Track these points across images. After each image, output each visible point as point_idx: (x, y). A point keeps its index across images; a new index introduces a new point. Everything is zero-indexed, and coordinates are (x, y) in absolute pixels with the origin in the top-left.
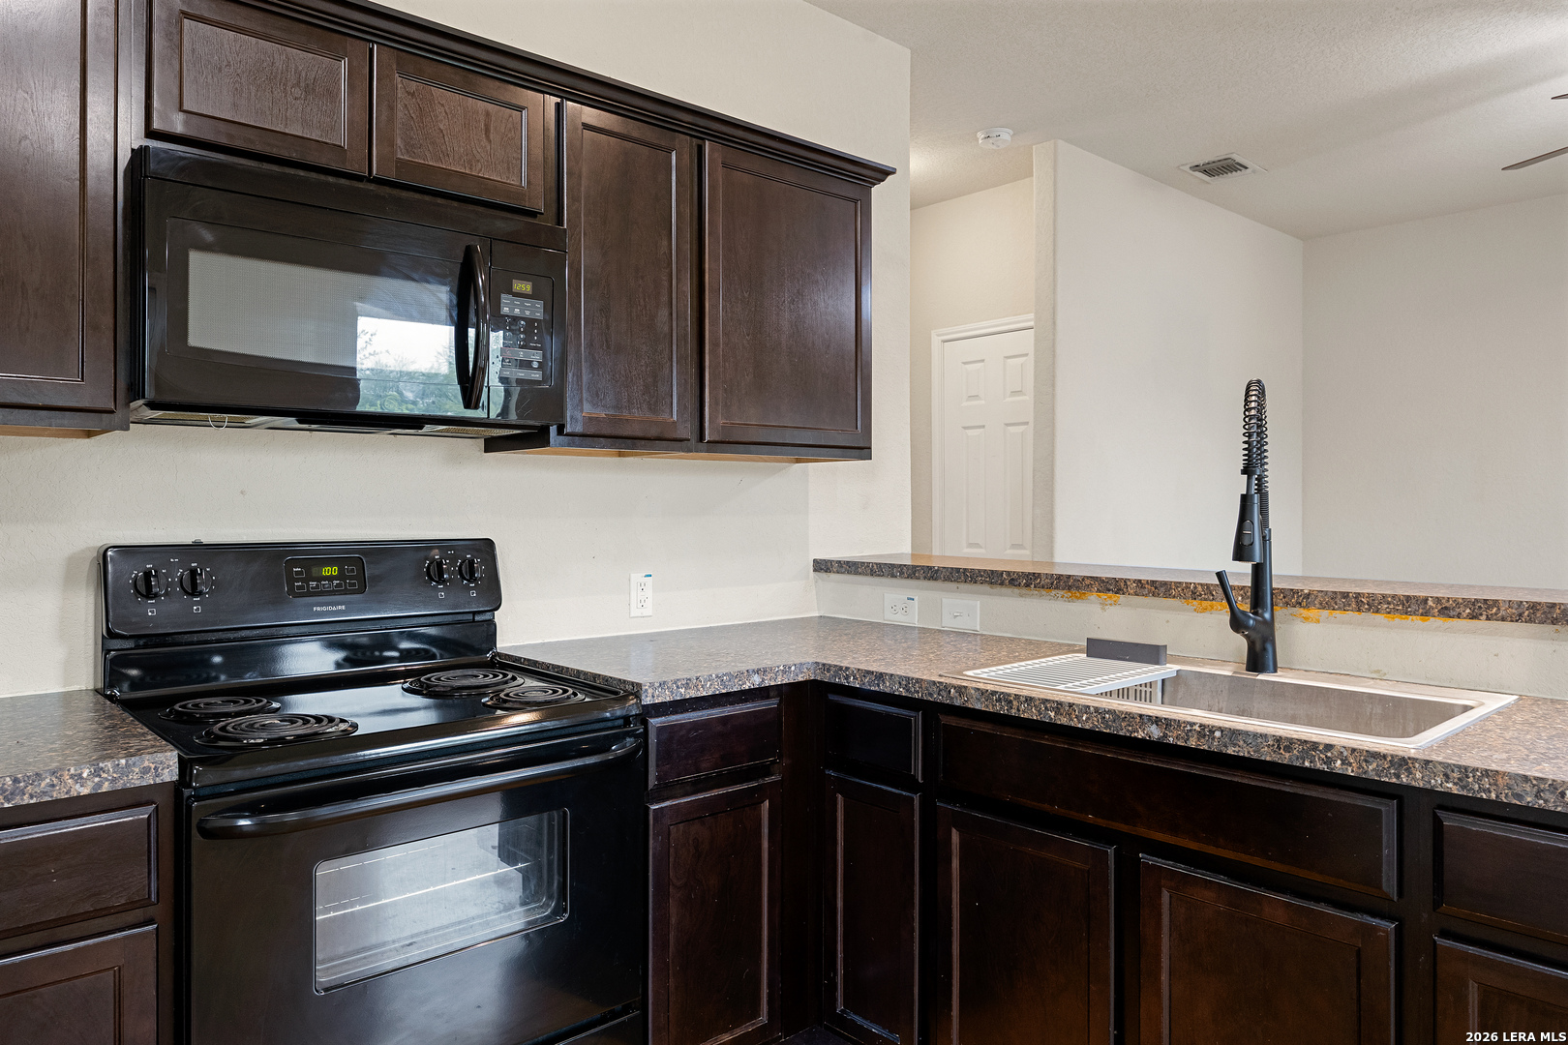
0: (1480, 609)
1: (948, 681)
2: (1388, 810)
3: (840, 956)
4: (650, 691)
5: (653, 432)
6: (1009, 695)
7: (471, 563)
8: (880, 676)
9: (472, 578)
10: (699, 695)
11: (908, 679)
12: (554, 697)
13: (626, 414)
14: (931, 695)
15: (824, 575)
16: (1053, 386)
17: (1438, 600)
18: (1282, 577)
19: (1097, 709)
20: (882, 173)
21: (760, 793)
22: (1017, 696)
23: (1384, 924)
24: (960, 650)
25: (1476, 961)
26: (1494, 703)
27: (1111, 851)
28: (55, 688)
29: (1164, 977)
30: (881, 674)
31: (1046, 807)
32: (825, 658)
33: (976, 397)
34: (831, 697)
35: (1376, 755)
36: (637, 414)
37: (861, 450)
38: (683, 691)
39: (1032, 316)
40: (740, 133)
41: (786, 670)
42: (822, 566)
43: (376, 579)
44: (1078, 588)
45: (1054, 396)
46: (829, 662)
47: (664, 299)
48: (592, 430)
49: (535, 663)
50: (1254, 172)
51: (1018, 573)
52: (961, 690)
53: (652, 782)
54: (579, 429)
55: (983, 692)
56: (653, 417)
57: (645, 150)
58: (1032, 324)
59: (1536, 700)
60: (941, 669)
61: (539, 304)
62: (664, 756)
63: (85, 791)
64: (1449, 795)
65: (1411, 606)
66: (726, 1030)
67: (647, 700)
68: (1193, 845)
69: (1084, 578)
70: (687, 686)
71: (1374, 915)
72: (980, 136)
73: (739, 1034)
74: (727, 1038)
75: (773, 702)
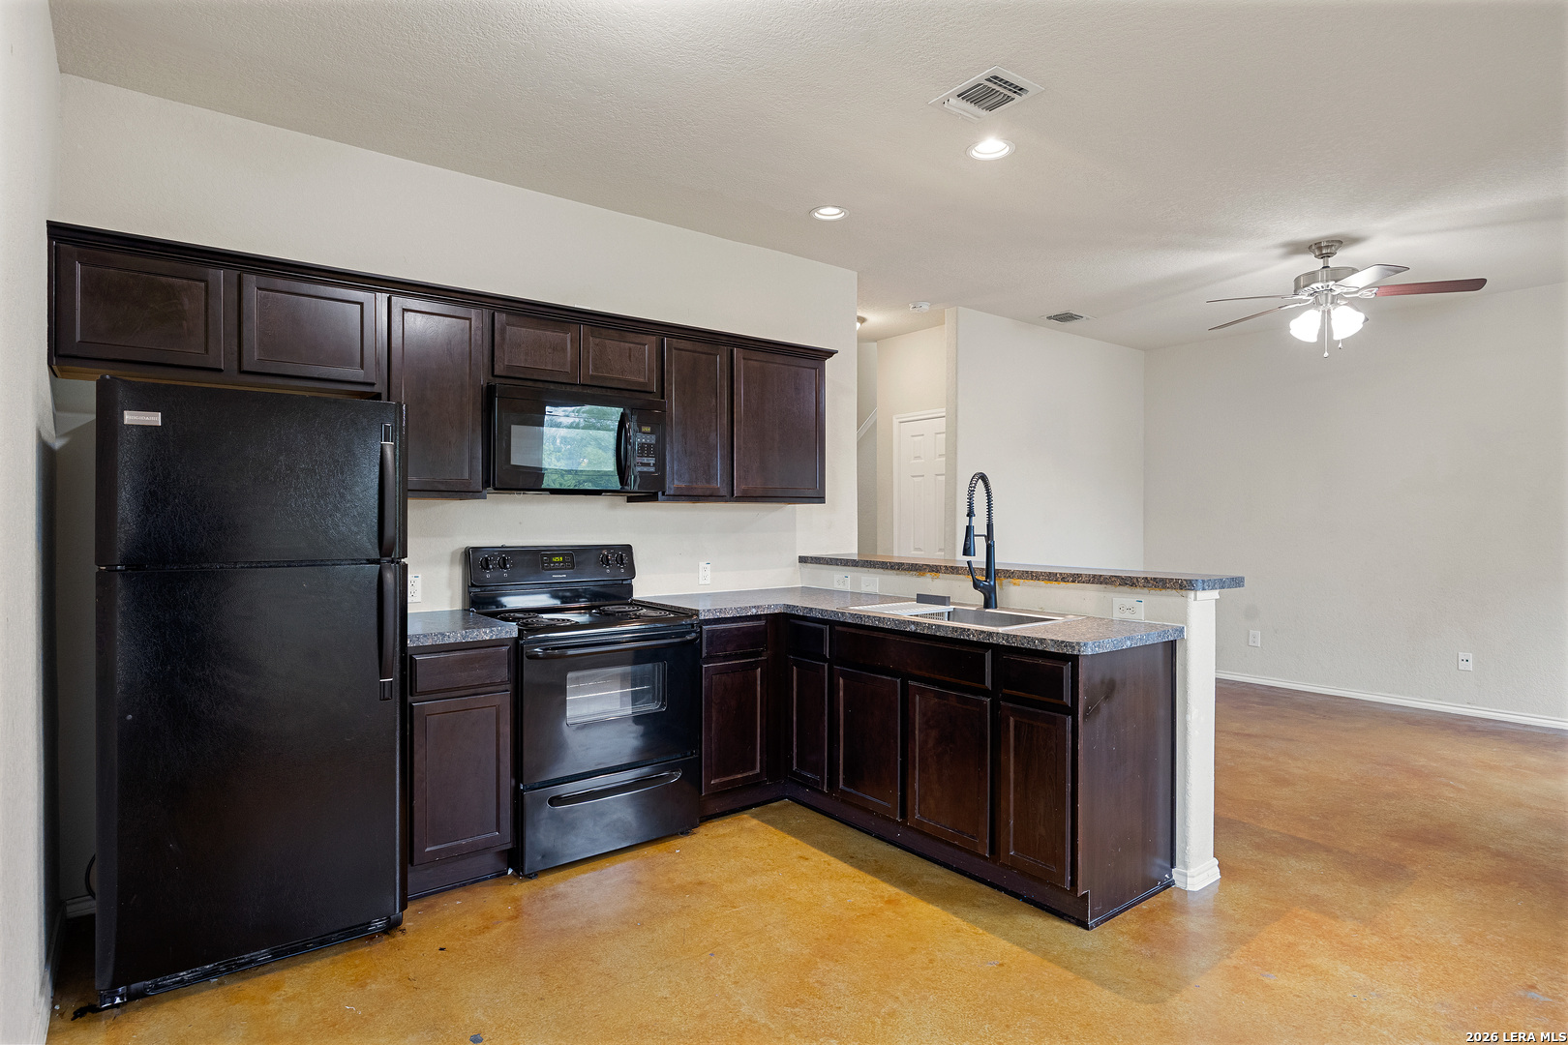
0: (1076, 578)
1: (839, 610)
2: (986, 654)
3: (795, 743)
4: (703, 614)
5: (708, 493)
7: (622, 556)
8: (811, 610)
9: (622, 563)
10: (726, 617)
11: (822, 610)
13: (695, 485)
14: (831, 617)
15: (804, 564)
18: (999, 564)
20: (830, 353)
21: (756, 665)
22: (865, 616)
23: (987, 699)
25: (1012, 709)
27: (899, 681)
28: (448, 609)
29: (917, 732)
30: (811, 608)
32: (789, 602)
33: (919, 457)
34: (791, 621)
35: (983, 632)
36: (700, 485)
38: (718, 614)
39: (946, 409)
40: (752, 342)
41: (769, 607)
42: (803, 560)
43: (579, 563)
45: (956, 461)
46: (792, 604)
47: (713, 428)
48: (678, 493)
49: (652, 603)
50: (1088, 319)
51: (894, 563)
52: (843, 614)
53: (704, 655)
54: (672, 493)
56: (708, 486)
57: (704, 356)
58: (944, 414)
59: (1094, 618)
61: (654, 437)
62: (710, 643)
63: (488, 638)
64: (1004, 646)
65: (1051, 577)
66: (740, 773)
67: (702, 617)
68: (926, 675)
70: (720, 612)
71: (984, 696)
73: (745, 775)
74: (739, 776)
75: (763, 623)
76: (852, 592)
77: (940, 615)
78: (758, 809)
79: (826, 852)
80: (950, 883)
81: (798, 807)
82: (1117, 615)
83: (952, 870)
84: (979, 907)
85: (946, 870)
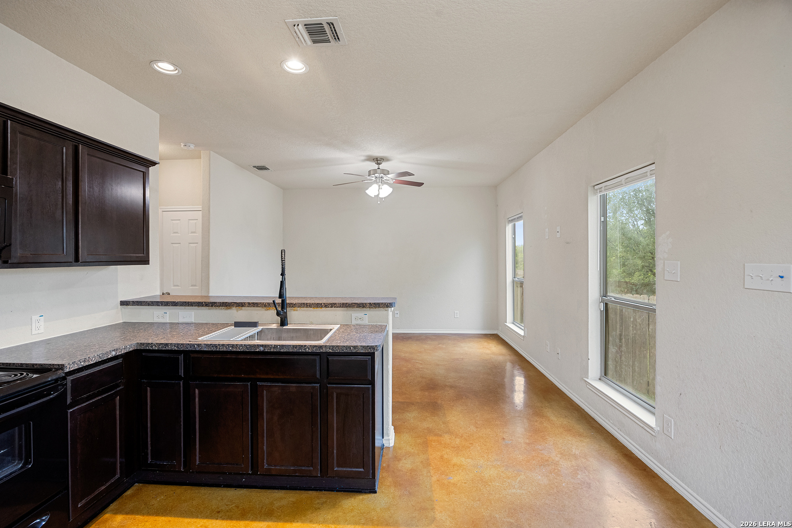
0: (333, 305)
1: (194, 343)
2: (317, 358)
4: (68, 366)
6: (216, 344)
8: (167, 345)
10: (90, 363)
11: (178, 344)
12: (16, 378)
14: (187, 348)
15: (125, 306)
16: (209, 232)
17: (324, 304)
19: (245, 345)
20: (154, 164)
21: (116, 394)
22: (219, 345)
23: (317, 385)
24: (191, 330)
25: (335, 388)
26: (337, 327)
27: (249, 384)
29: (265, 414)
30: (167, 344)
31: (228, 376)
32: (140, 340)
33: (177, 233)
34: (144, 354)
35: (315, 346)
37: (145, 261)
38: (83, 363)
39: (201, 207)
40: (96, 143)
41: (125, 347)
42: (123, 303)
44: (229, 306)
45: (209, 236)
46: (143, 342)
47: (60, 206)
48: (22, 261)
50: (271, 171)
51: (208, 302)
52: (199, 345)
53: (69, 401)
54: (15, 261)
55: (207, 345)
57: (50, 145)
58: (201, 209)
59: (344, 325)
60: (188, 339)
62: (74, 390)
64: (330, 352)
65: (319, 305)
66: (103, 485)
67: (67, 370)
68: (272, 377)
69: (231, 303)
70: (84, 361)
71: (315, 384)
72: (182, 145)
73: (108, 484)
74: (103, 488)
75: (120, 360)
76: (169, 323)
77: (251, 337)
78: (115, 503)
79: (197, 517)
80: (291, 499)
81: (151, 487)
82: (354, 322)
83: (287, 489)
84: (319, 509)
85: (283, 491)
